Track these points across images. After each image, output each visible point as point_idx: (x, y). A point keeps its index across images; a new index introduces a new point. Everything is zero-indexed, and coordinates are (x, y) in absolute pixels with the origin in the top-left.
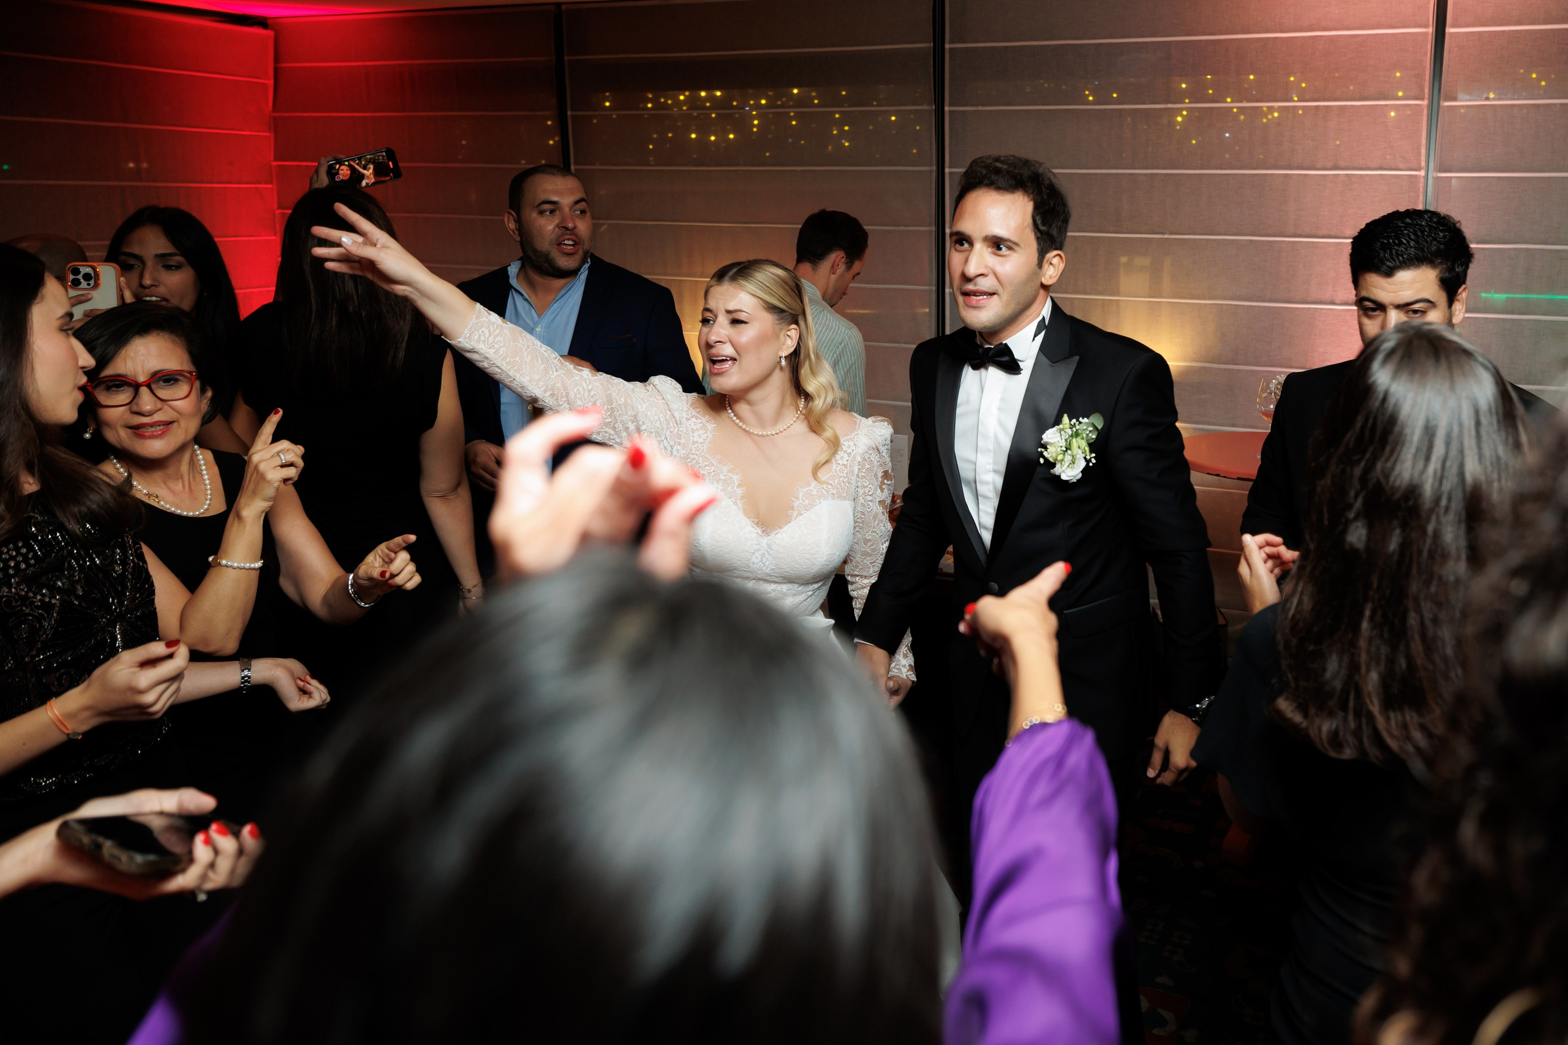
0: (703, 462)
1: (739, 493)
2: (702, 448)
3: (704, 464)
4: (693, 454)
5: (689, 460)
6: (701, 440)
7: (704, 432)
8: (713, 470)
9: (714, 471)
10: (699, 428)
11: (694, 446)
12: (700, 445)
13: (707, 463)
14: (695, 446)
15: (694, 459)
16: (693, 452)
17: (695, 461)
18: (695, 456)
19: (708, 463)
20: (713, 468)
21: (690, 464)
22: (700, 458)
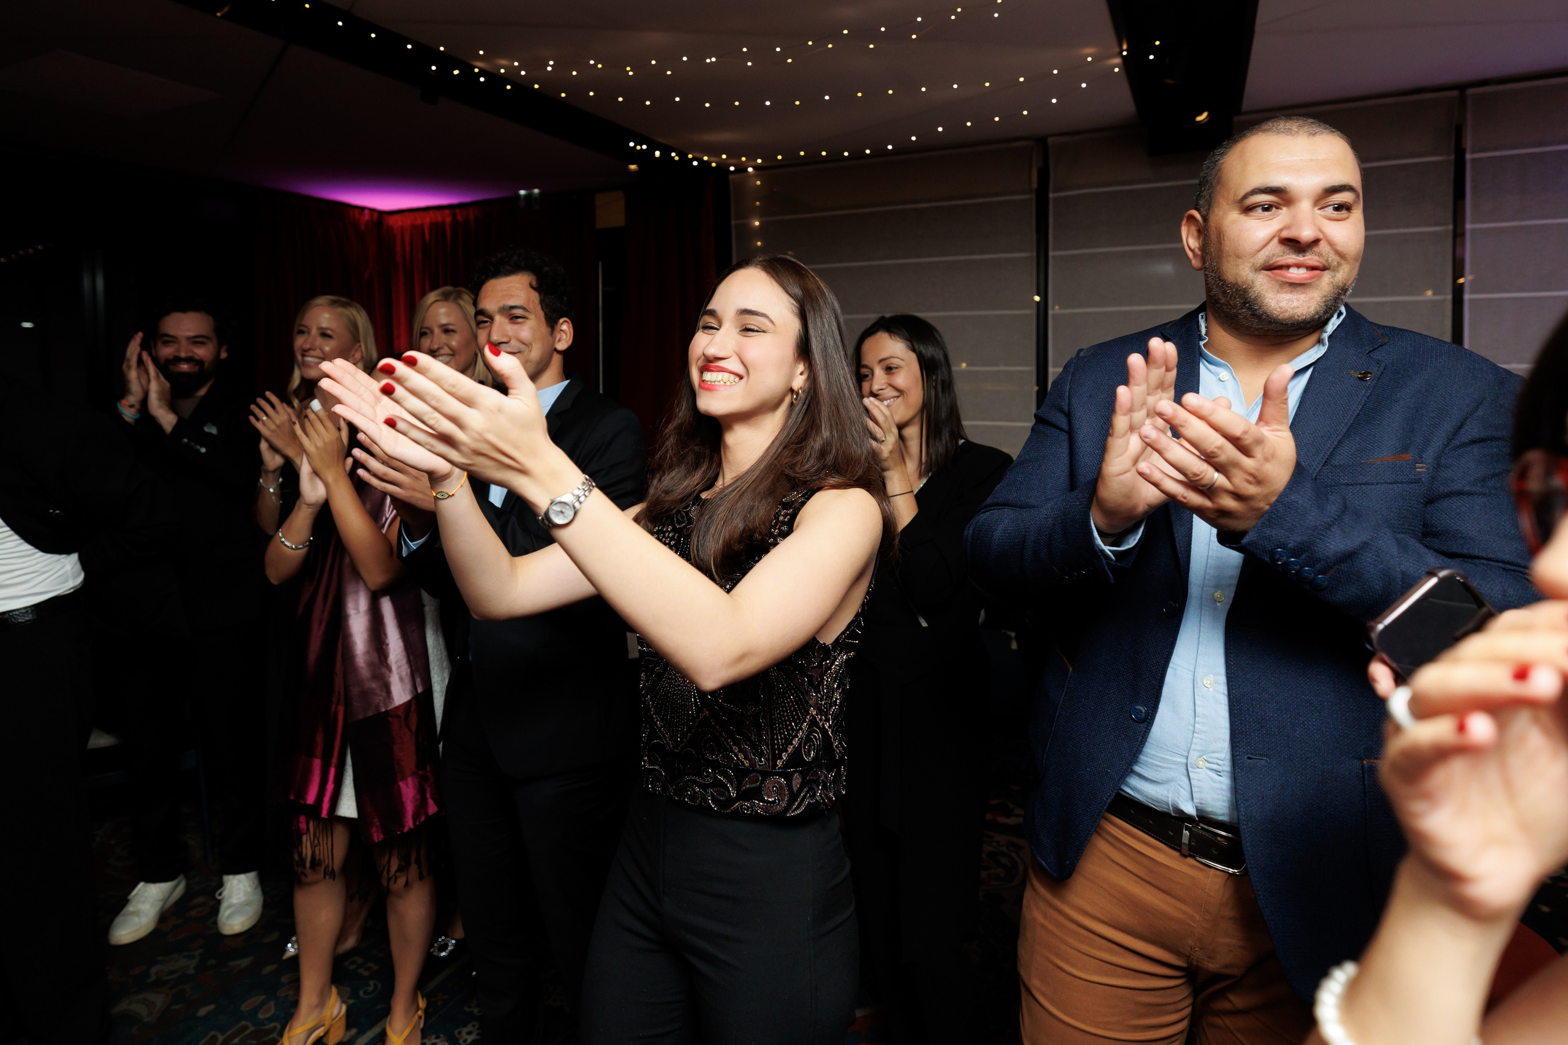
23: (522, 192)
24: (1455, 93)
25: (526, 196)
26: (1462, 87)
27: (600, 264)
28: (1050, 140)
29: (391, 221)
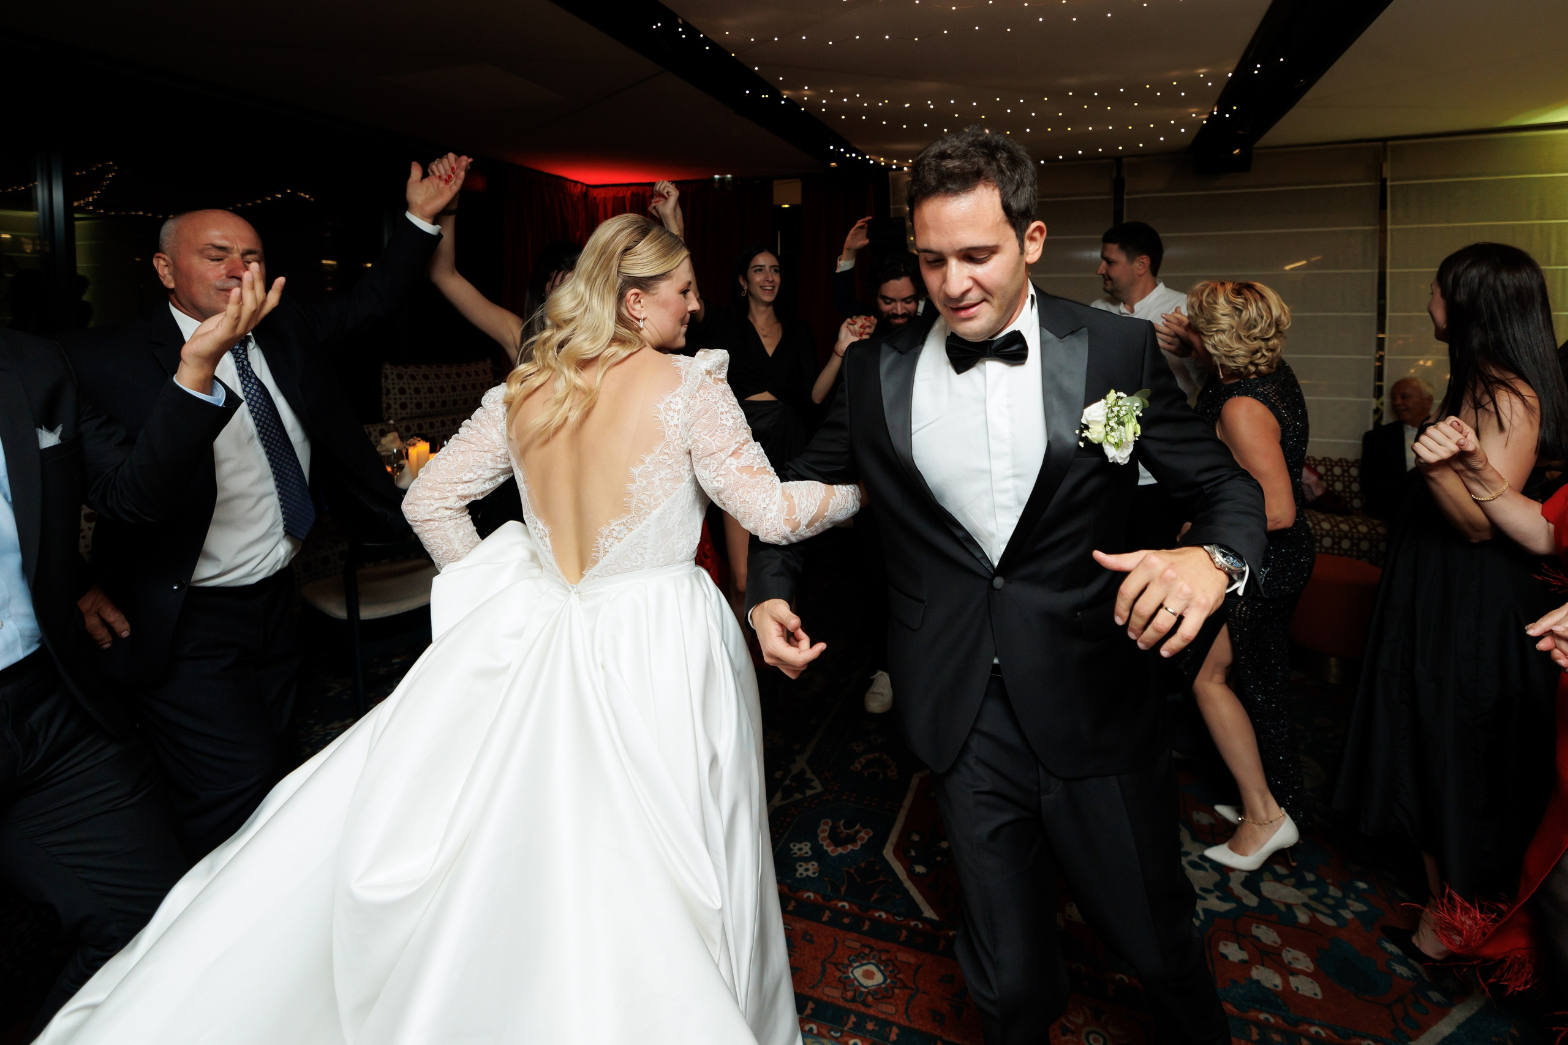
23: (717, 177)
24: (1380, 144)
25: (719, 179)
26: (1384, 140)
27: (779, 233)
28: (1125, 160)
29: (595, 193)
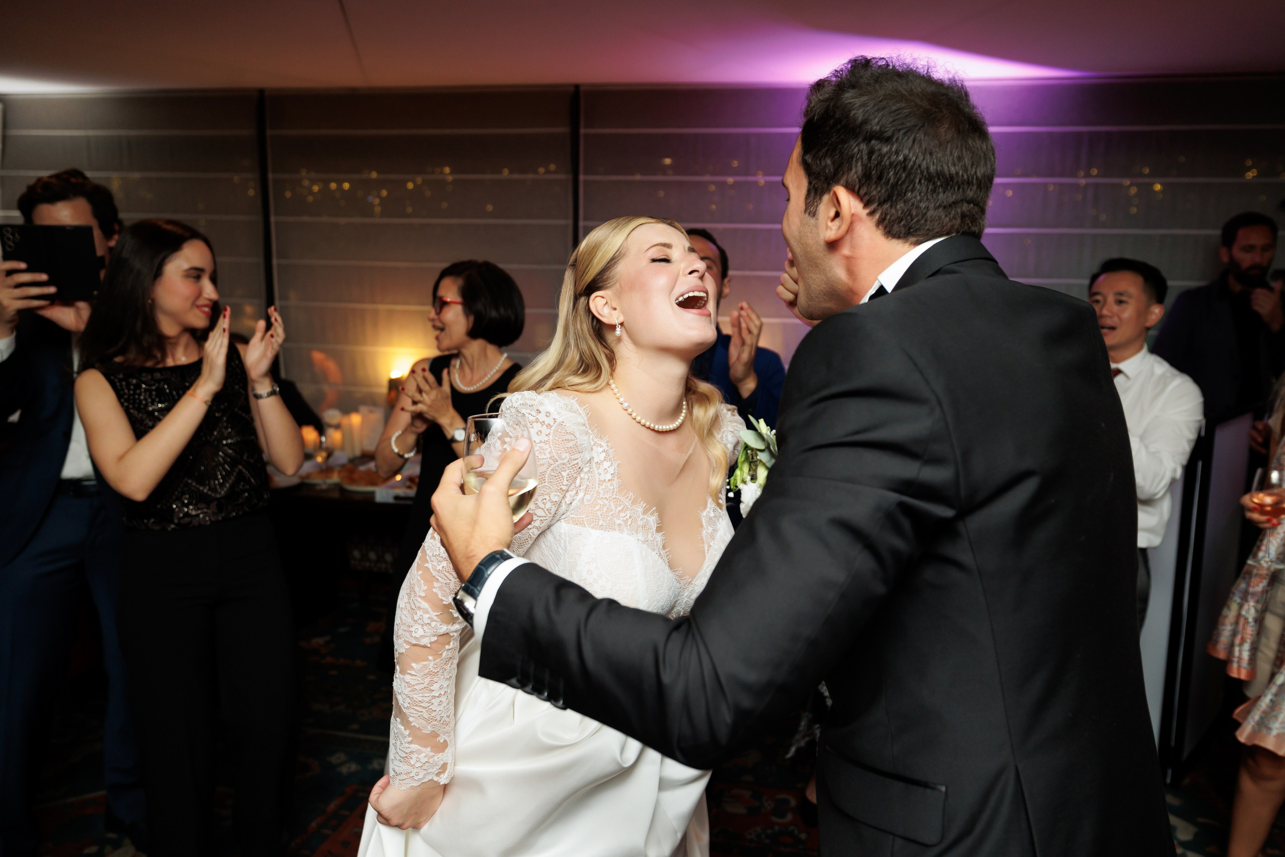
0: (616, 508)
1: (659, 539)
2: (612, 488)
3: (617, 510)
4: (602, 498)
5: (597, 507)
6: (609, 477)
7: (609, 463)
8: (629, 515)
9: (630, 517)
10: (602, 459)
11: (601, 487)
12: (609, 484)
13: (620, 508)
14: (603, 487)
15: (604, 505)
16: (601, 496)
17: (605, 509)
18: (605, 501)
19: (622, 507)
20: (628, 512)
21: (599, 513)
22: (612, 502)
